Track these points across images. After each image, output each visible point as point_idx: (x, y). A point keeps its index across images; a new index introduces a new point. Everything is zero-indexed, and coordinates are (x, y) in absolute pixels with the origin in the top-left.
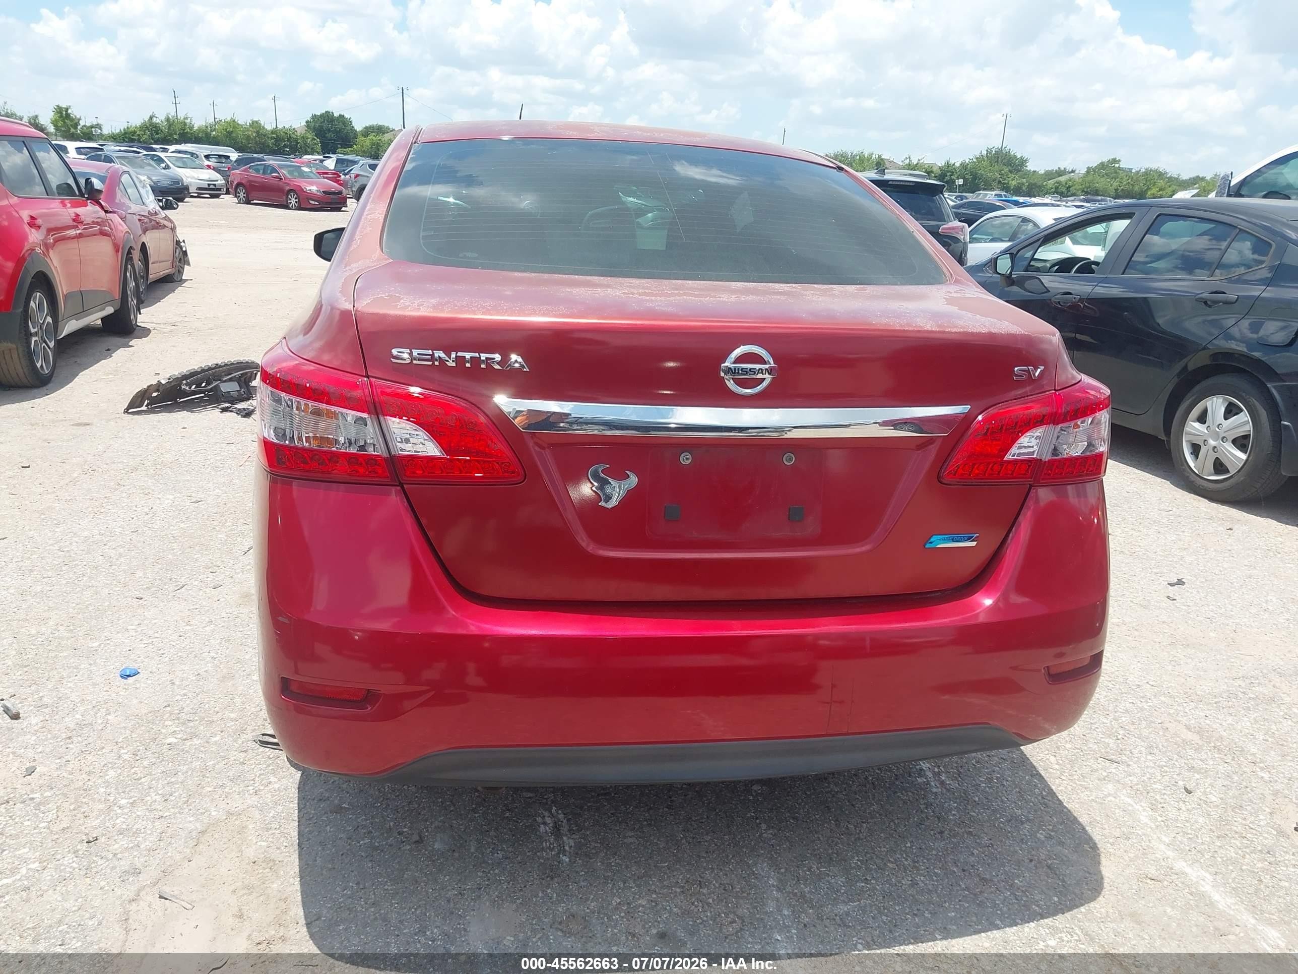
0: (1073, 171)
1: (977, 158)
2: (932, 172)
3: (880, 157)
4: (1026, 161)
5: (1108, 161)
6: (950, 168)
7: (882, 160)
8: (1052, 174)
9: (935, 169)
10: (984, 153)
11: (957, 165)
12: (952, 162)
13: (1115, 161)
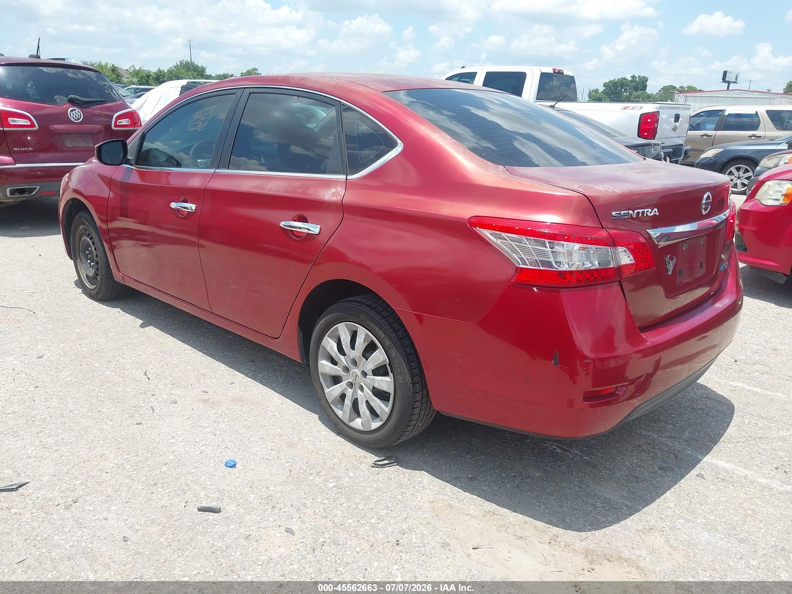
0: (232, 75)
1: (175, 67)
2: (150, 75)
3: (113, 65)
4: (205, 69)
5: (252, 69)
6: (162, 73)
7: (115, 67)
8: (221, 77)
9: (152, 74)
10: (179, 63)
11: (165, 71)
12: (162, 69)
13: (255, 69)
